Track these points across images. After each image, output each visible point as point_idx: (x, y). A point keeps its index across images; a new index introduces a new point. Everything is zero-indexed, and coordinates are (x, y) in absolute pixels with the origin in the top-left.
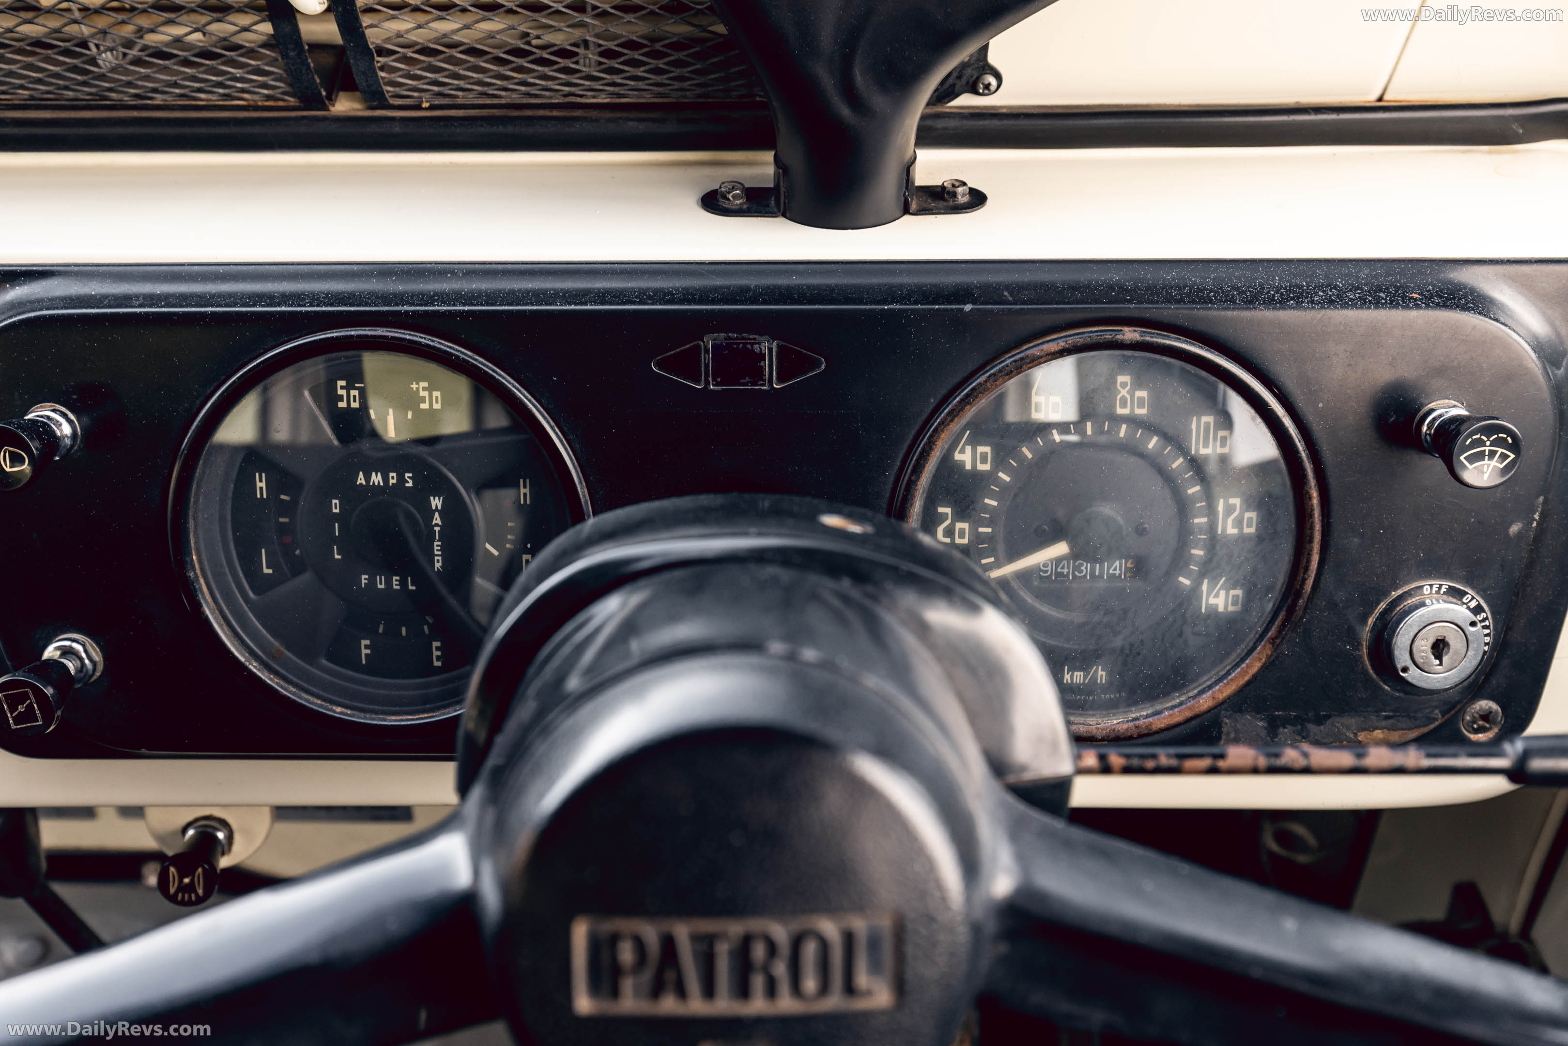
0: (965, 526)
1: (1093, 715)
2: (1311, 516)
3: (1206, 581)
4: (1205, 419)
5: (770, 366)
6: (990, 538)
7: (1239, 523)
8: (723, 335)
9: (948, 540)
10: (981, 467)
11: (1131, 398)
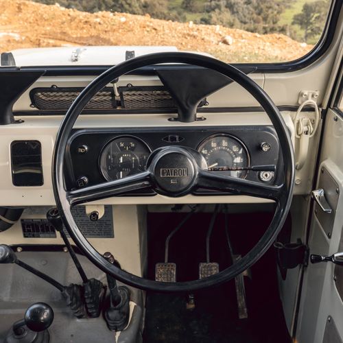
2: (248, 159)
4: (235, 146)
5: (177, 139)
8: (171, 135)
10: (206, 153)
11: (225, 143)
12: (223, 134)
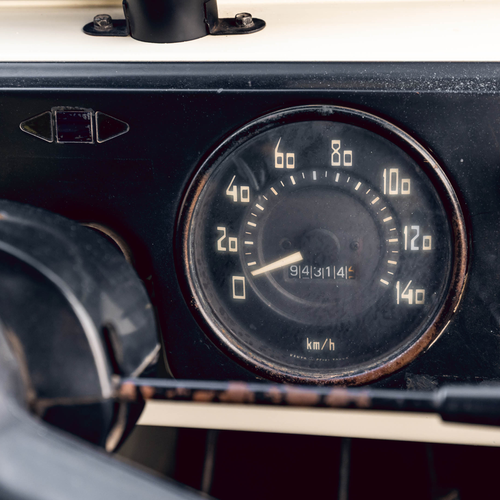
0: (235, 239)
1: (318, 372)
2: (459, 238)
3: (398, 283)
4: (392, 170)
5: (93, 129)
6: (253, 249)
7: (419, 243)
8: (63, 108)
9: (224, 249)
10: (243, 200)
11: (341, 155)
12: (326, 109)
